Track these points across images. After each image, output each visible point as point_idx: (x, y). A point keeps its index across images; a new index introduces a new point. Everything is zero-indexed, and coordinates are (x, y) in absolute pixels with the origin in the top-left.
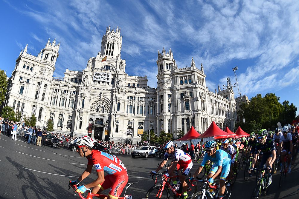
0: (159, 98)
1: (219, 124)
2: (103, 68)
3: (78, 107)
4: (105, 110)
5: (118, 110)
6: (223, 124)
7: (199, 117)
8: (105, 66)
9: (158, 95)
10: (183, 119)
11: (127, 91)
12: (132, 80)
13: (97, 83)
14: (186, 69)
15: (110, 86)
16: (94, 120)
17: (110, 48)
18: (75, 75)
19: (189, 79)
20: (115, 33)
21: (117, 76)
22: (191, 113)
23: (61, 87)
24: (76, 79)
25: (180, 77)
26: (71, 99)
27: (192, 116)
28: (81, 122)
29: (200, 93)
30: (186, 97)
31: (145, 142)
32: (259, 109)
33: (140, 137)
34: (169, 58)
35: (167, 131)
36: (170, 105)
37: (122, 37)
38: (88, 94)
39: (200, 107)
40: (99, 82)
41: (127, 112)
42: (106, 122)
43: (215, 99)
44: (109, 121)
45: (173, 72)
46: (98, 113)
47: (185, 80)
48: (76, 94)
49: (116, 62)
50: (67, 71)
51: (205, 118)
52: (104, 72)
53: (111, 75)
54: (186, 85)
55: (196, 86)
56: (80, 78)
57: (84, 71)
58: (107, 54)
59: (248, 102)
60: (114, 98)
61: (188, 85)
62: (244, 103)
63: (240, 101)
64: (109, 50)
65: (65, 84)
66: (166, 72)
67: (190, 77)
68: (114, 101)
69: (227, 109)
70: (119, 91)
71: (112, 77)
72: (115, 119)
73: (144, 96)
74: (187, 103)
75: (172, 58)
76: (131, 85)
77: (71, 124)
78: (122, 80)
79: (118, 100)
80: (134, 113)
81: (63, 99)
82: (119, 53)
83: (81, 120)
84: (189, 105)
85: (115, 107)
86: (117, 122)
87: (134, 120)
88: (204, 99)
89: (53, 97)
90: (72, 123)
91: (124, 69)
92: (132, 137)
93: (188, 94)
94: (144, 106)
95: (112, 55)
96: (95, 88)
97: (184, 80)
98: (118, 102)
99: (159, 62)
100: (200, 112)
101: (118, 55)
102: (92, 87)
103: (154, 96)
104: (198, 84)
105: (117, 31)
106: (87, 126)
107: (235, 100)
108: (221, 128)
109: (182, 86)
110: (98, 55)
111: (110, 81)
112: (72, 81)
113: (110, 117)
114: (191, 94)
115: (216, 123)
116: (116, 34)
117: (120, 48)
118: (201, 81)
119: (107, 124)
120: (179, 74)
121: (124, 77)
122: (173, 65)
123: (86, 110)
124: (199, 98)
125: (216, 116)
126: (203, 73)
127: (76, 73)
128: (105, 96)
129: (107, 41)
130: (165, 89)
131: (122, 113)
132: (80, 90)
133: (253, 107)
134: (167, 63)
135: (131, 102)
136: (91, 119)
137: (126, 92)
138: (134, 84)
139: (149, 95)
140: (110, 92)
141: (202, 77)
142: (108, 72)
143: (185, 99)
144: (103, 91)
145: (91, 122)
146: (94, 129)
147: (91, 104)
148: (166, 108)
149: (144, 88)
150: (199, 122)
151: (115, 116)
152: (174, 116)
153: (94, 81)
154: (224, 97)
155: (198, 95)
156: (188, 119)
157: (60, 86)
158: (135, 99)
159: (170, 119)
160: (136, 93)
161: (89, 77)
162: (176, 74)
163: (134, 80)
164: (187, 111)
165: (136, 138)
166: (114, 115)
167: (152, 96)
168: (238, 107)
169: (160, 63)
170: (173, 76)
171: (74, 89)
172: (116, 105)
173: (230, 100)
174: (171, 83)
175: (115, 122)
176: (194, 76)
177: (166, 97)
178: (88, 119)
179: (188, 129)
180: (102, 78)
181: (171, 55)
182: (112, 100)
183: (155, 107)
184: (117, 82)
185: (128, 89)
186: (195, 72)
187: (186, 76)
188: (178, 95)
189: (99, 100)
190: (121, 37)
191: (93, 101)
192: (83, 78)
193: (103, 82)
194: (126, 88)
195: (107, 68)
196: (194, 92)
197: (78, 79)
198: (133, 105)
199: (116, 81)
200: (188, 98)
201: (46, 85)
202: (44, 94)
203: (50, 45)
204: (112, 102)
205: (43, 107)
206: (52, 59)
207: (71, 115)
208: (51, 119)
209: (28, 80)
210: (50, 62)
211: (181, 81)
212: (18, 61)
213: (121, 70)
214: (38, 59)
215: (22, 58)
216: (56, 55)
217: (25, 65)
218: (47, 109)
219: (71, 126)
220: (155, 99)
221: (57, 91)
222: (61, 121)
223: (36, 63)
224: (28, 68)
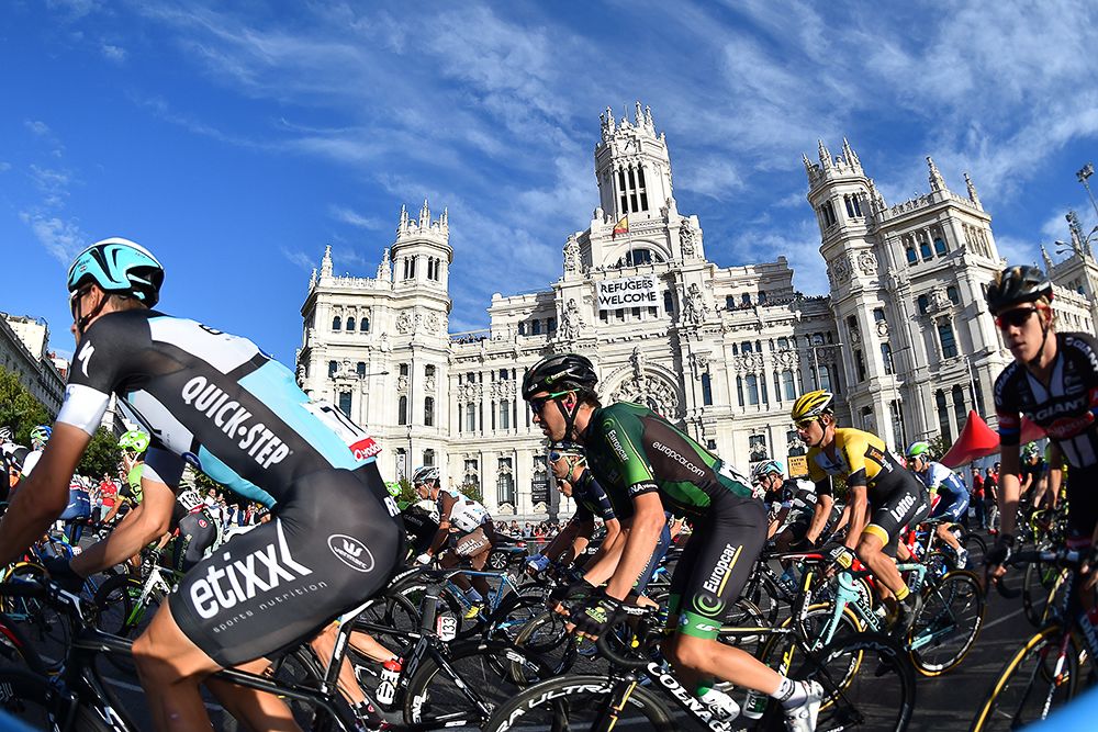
0: (843, 331)
2: (624, 261)
5: (708, 400)
8: (628, 255)
9: (839, 317)
10: (940, 395)
11: (725, 324)
12: (736, 283)
13: (612, 318)
14: (915, 203)
15: (663, 321)
17: (633, 187)
18: (527, 310)
19: (935, 241)
20: (635, 127)
21: (678, 278)
22: (959, 367)
23: (486, 363)
24: (535, 322)
25: (903, 237)
27: (968, 378)
29: (982, 284)
30: (936, 310)
34: (849, 173)
36: (886, 348)
37: (663, 136)
39: (991, 338)
40: (620, 313)
41: (742, 403)
45: (872, 223)
47: (921, 245)
49: (666, 230)
50: (498, 301)
52: (628, 274)
53: (658, 280)
54: (929, 264)
55: (963, 261)
56: (548, 315)
57: (560, 288)
58: (625, 209)
60: (685, 361)
61: (937, 262)
64: (629, 192)
65: (500, 347)
66: (848, 230)
67: (937, 228)
68: (687, 370)
70: (700, 332)
71: (665, 286)
73: (789, 331)
74: (945, 329)
75: (859, 172)
76: (738, 302)
78: (701, 288)
79: (702, 366)
80: (766, 400)
81: (505, 403)
82: (669, 194)
84: (953, 338)
85: (693, 390)
86: (712, 444)
87: (768, 427)
89: (464, 406)
90: (548, 482)
91: (699, 250)
93: (942, 297)
94: (795, 368)
95: (645, 208)
96: (609, 338)
97: (918, 248)
98: (700, 372)
99: (816, 196)
100: (995, 358)
101: (668, 202)
102: (599, 338)
103: (823, 324)
104: (968, 250)
105: (641, 117)
109: (914, 269)
110: (594, 222)
111: (660, 302)
112: (521, 332)
114: (953, 292)
116: (640, 132)
117: (666, 178)
118: (980, 239)
120: (895, 227)
121: (706, 276)
122: (868, 197)
127: (531, 300)
128: (652, 361)
129: (615, 162)
130: (860, 292)
131: (722, 409)
134: (845, 197)
135: (749, 362)
137: (723, 330)
138: (746, 296)
139: (807, 326)
140: (667, 340)
141: (977, 223)
142: (644, 270)
143: (933, 317)
144: (642, 344)
147: (607, 397)
148: (876, 362)
149: (783, 303)
151: (700, 423)
152: (908, 388)
153: (603, 315)
154: (1069, 286)
155: (978, 295)
156: (957, 390)
157: (481, 360)
158: (759, 349)
159: (893, 402)
160: (761, 325)
161: (579, 303)
162: (887, 230)
163: (745, 280)
164: (951, 361)
166: (694, 422)
167: (818, 326)
169: (821, 201)
170: (876, 238)
172: (699, 385)
173: (1091, 298)
174: (875, 266)
176: (951, 222)
177: (868, 321)
180: (628, 298)
181: (854, 164)
182: (680, 369)
183: (834, 366)
184: (686, 300)
185: (728, 318)
186: (950, 210)
187: (921, 231)
188: (909, 307)
189: (633, 379)
190: (658, 136)
191: (613, 386)
192: (559, 312)
193: (636, 311)
194: (720, 317)
195: (639, 257)
196: (962, 282)
197: (544, 320)
198: (758, 372)
199: (681, 297)
200: (945, 313)
201: (430, 369)
202: (429, 402)
203: (413, 227)
204: (682, 377)
205: (435, 446)
206: (432, 272)
207: (541, 453)
208: (472, 482)
209: (361, 366)
210: (428, 283)
211: (910, 252)
212: (309, 312)
213: (690, 252)
214: (381, 284)
215: (320, 299)
216: (443, 256)
217: (337, 319)
218: (451, 450)
219: (548, 491)
220: (831, 335)
221: (477, 379)
222: (508, 481)
223: (378, 301)
224: (351, 325)
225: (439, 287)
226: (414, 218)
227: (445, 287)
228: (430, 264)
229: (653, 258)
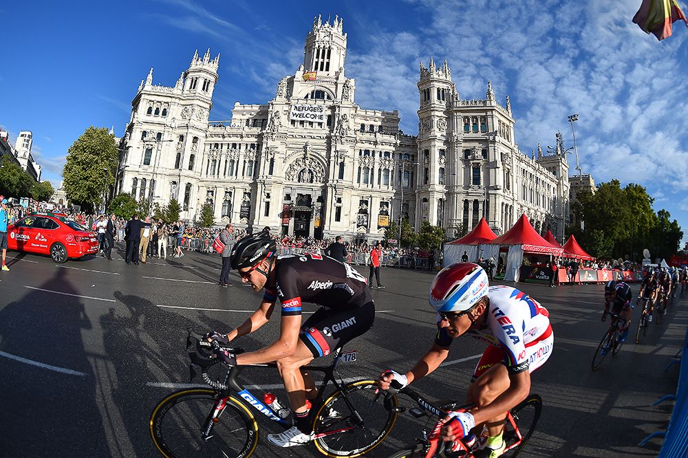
0: (420, 156)
1: (535, 222)
2: (310, 96)
3: (261, 174)
4: (315, 178)
5: (341, 176)
6: (542, 222)
7: (497, 202)
8: (313, 93)
9: (420, 149)
10: (466, 202)
11: (358, 139)
12: (368, 118)
13: (297, 124)
14: (476, 102)
15: (325, 131)
16: (294, 198)
17: (323, 57)
18: (253, 113)
19: (482, 124)
20: (332, 27)
21: (337, 109)
22: (482, 191)
23: (226, 139)
24: (255, 120)
25: (465, 117)
26: (247, 160)
27: (483, 198)
28: (268, 203)
29: (501, 153)
30: (474, 159)
31: (390, 241)
32: (612, 209)
33: (383, 231)
34: (443, 77)
35: (434, 222)
36: (442, 170)
37: (346, 35)
38: (282, 149)
39: (500, 182)
40: (302, 123)
41: (359, 182)
42: (318, 201)
43: (530, 170)
44: (322, 199)
45: (450, 105)
46: (301, 183)
47: (474, 124)
48: (257, 149)
49: (336, 84)
50: (238, 106)
51: (510, 204)
52: (311, 102)
53: (327, 109)
54: (475, 135)
55: (494, 139)
56: (263, 117)
57: (272, 104)
58: (316, 68)
59: (594, 189)
60: (333, 154)
61: (480, 135)
62: (586, 189)
63: (579, 185)
64: (321, 60)
65: (235, 131)
66: (435, 105)
67: (485, 119)
68: (332, 159)
69: (552, 195)
70: (343, 140)
71: (329, 112)
72: (334, 195)
73: (391, 149)
74: (477, 170)
75: (449, 78)
76: (367, 129)
77: (249, 210)
78: (349, 117)
79: (341, 158)
80: (372, 183)
81: (233, 161)
82: (342, 65)
83: (268, 200)
84: (480, 175)
85: (334, 171)
86: (339, 200)
87: (371, 197)
88: (509, 167)
89: (211, 161)
90: (250, 207)
91: (352, 97)
92: (368, 231)
93: (479, 154)
94: (391, 169)
95: (327, 70)
96: (294, 134)
97: (471, 125)
98: (340, 161)
99: (422, 84)
100: (500, 192)
101: (340, 69)
102: (289, 134)
103: (410, 150)
104: (498, 134)
105: (336, 23)
106: (280, 211)
107: (570, 180)
108: (538, 232)
109: (466, 135)
110: (298, 72)
111: (325, 120)
112: (247, 125)
113: (324, 190)
114: (485, 153)
115: (529, 219)
116: (334, 30)
117: (342, 57)
118: (506, 130)
119: (320, 204)
120: (462, 111)
121: (353, 112)
122: (451, 92)
123: (276, 179)
124: (499, 164)
125: (530, 205)
126: (510, 115)
127: (256, 108)
128: (315, 150)
129: (316, 43)
130: (434, 138)
131: (348, 183)
132: (265, 140)
133: (602, 204)
134: (438, 89)
135: (367, 161)
136: (288, 197)
137: (356, 141)
138: (372, 126)
139: (402, 149)
140: (325, 141)
141: (507, 122)
142: (320, 102)
143: (471, 162)
144: (311, 141)
145: (288, 202)
146: (293, 215)
147: (287, 165)
148: (435, 176)
149: (391, 134)
150: (497, 212)
151: (335, 187)
152: (450, 194)
153: (293, 122)
154: (549, 169)
155: (498, 158)
156: (476, 202)
157: (224, 136)
158: (373, 155)
159: (441, 199)
160: (377, 142)
161: (281, 114)
162: (456, 111)
163: (373, 118)
164: (476, 187)
165: (376, 233)
166: (332, 186)
167: (408, 150)
168: (574, 196)
169: (425, 87)
170: (450, 113)
171: (254, 140)
172: (338, 168)
173: (560, 179)
174: (446, 128)
175: (334, 201)
176: (492, 117)
177: (435, 155)
178: (281, 197)
179: (475, 221)
180: (308, 116)
181: (447, 74)
182: (329, 158)
183: (412, 173)
184: (339, 122)
185: (359, 135)
186: (494, 112)
187: (475, 117)
188: (459, 153)
189: (303, 159)
190: (343, 35)
191: (291, 161)
192: (269, 117)
194: (355, 134)
195: (319, 95)
196: (491, 149)
197: (261, 120)
198: (371, 167)
199: (336, 120)
200: (478, 161)
201: (196, 139)
202: (192, 157)
203: (200, 62)
204: (329, 162)
205: (193, 182)
206: (205, 87)
207: (247, 191)
208: (209, 203)
209: (159, 135)
210: (202, 93)
211: (467, 125)
212: (136, 104)
213: (347, 98)
214: (177, 91)
215: (143, 96)
216: (213, 79)
217: (150, 108)
218: (201, 184)
219: (249, 212)
220: (414, 157)
221: (220, 147)
222: (229, 204)
223: (173, 100)
224: (157, 112)
225: (207, 95)
226: (201, 57)
227: (211, 96)
228: (205, 82)
229: (326, 97)
